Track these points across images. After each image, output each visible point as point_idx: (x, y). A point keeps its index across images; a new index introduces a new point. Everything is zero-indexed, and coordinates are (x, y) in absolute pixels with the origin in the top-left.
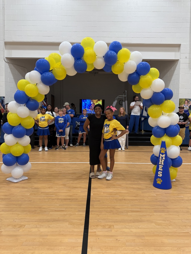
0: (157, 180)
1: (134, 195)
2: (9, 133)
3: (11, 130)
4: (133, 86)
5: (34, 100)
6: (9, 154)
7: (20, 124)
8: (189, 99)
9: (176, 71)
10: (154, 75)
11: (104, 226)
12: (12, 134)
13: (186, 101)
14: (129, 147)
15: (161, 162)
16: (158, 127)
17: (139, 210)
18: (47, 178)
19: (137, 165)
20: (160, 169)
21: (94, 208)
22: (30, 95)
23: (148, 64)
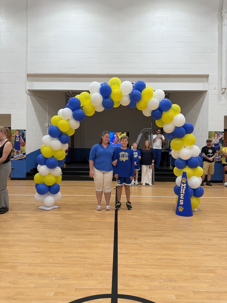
0: (179, 208)
1: (157, 220)
2: (42, 165)
3: (45, 161)
4: (156, 121)
5: (66, 134)
6: (42, 183)
7: (53, 156)
8: (219, 132)
9: (204, 102)
10: (176, 111)
11: (130, 238)
12: (45, 165)
13: (216, 134)
14: (155, 183)
15: (183, 191)
16: (180, 159)
17: (161, 229)
18: (76, 207)
19: (163, 198)
20: (181, 198)
21: (121, 227)
22: (63, 129)
23: (170, 101)
